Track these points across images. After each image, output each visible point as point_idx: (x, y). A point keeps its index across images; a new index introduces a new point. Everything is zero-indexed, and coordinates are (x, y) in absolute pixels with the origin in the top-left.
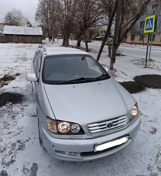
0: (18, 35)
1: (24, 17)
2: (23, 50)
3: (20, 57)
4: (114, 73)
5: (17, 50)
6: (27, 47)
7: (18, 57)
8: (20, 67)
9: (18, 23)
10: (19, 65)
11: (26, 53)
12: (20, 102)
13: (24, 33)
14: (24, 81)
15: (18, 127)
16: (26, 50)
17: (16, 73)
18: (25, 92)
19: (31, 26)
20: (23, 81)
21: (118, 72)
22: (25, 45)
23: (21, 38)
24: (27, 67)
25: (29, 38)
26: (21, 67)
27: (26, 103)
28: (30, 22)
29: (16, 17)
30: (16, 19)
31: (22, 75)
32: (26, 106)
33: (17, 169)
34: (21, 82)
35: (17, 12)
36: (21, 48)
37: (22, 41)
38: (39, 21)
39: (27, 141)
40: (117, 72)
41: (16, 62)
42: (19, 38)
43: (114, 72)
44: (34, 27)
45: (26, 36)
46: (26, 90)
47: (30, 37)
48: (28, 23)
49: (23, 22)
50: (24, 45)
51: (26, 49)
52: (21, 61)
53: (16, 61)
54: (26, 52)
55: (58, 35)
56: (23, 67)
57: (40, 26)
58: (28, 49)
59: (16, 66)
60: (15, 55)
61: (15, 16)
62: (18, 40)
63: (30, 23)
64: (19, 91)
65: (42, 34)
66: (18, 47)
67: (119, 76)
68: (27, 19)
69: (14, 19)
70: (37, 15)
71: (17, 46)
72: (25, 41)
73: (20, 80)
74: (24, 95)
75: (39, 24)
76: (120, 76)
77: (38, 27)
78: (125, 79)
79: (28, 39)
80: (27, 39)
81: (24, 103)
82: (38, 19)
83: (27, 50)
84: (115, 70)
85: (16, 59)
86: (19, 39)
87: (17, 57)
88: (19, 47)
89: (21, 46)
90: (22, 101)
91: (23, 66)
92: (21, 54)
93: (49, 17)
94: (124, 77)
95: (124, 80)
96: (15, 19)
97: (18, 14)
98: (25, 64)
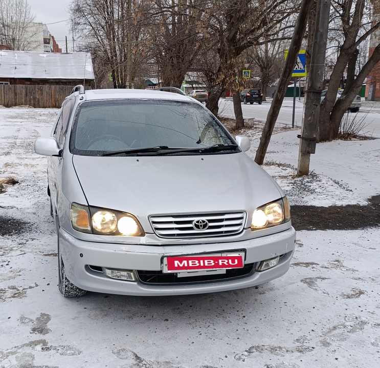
0: (13, 81)
1: (35, 21)
2: (30, 125)
3: (18, 141)
4: (309, 184)
5: (10, 125)
6: (40, 118)
7: (12, 141)
8: (19, 167)
9: (14, 40)
10: (17, 161)
11: (38, 133)
12: (16, 233)
13: (34, 72)
14: (29, 197)
15: (11, 269)
16: (37, 124)
17: (6, 178)
18: (31, 216)
19: (56, 49)
20: (25, 196)
21: (324, 181)
22: (36, 112)
23: (24, 91)
24: (40, 168)
25: (50, 88)
26: (22, 168)
27: (32, 235)
28: (53, 37)
29: (9, 19)
30: (8, 26)
31: (23, 184)
32: (33, 239)
33: (9, 318)
34: (20, 198)
35: (12, 5)
36: (21, 120)
37: (26, 100)
38: (85, 31)
39: (31, 287)
40: (318, 183)
41: (8, 154)
42: (18, 91)
43: (308, 182)
44: (67, 53)
45: (39, 84)
46: (34, 214)
47: (53, 87)
48: (46, 41)
49: (32, 39)
50: (32, 113)
51: (40, 121)
52: (22, 151)
53: (6, 150)
54: (36, 129)
55: (149, 80)
56: (26, 168)
57: (87, 48)
58: (45, 121)
59: (7, 165)
60: (5, 138)
61: (5, 17)
62: (12, 95)
63: (54, 41)
64: (14, 214)
65: (91, 76)
66: (12, 117)
67: (321, 191)
68: (44, 27)
69: (4, 27)
70: (78, 10)
71: (11, 114)
72: (34, 98)
73: (18, 194)
74: (29, 221)
75: (83, 42)
76: (325, 191)
77: (81, 51)
78: (337, 198)
79: (45, 94)
80: (42, 94)
81: (27, 236)
82: (80, 27)
83: (42, 124)
84: (314, 176)
85: (6, 147)
86: (16, 94)
87: (12, 143)
88: (16, 117)
89: (23, 114)
90: (23, 232)
91: (26, 165)
92: (23, 134)
93: (116, 16)
94: (338, 193)
95: (334, 200)
96: (6, 28)
97: (14, 12)
98: (33, 159)
